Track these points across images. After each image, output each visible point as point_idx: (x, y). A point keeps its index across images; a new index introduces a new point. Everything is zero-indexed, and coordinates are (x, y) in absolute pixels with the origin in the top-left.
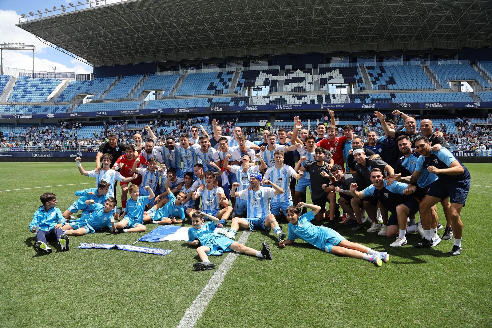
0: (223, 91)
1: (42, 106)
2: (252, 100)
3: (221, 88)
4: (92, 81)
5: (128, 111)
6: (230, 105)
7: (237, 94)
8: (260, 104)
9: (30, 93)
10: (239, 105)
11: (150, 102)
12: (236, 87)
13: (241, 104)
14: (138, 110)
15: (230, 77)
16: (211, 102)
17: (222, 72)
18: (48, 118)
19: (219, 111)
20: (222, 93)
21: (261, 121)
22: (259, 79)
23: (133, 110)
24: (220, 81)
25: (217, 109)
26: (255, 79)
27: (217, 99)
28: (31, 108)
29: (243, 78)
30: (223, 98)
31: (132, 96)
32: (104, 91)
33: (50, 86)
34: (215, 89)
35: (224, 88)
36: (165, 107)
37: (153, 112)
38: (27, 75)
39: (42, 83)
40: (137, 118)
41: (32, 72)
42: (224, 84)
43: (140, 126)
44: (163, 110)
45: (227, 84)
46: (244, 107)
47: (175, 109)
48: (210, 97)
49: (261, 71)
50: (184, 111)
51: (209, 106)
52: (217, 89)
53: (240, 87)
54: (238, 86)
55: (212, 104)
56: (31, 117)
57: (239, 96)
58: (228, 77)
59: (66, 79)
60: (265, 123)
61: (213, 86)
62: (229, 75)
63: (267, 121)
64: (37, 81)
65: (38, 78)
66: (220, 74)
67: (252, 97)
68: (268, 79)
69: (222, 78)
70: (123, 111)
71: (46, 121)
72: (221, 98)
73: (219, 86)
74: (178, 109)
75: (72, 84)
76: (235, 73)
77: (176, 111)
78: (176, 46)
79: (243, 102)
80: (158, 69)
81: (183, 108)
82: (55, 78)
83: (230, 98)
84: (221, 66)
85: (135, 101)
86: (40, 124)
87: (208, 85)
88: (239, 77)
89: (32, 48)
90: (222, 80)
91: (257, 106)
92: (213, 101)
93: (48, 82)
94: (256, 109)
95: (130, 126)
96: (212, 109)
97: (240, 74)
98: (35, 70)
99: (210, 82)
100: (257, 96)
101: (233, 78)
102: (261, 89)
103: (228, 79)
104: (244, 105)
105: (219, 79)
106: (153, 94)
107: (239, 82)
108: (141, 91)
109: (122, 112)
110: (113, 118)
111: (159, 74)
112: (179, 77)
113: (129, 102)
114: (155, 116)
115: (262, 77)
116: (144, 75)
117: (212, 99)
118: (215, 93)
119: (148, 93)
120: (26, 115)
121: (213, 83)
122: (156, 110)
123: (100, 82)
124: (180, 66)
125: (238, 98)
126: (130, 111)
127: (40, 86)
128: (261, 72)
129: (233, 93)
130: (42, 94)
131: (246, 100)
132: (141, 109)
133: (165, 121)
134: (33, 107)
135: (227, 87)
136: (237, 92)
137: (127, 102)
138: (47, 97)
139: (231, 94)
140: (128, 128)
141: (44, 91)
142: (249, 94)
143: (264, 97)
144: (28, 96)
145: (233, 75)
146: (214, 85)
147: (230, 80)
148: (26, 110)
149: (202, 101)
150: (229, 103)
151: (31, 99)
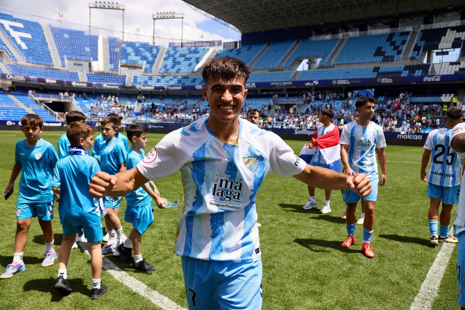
0: (393, 57)
1: (190, 77)
2: (433, 68)
3: (392, 54)
4: (240, 49)
5: (279, 82)
6: (402, 75)
7: (412, 61)
8: (445, 73)
9: (179, 63)
10: (416, 75)
11: (304, 72)
12: (411, 51)
13: (418, 73)
14: (290, 81)
15: (404, 39)
16: (378, 72)
17: (394, 33)
18: (196, 90)
19: (388, 83)
20: (393, 60)
21: (444, 95)
22: (446, 40)
23: (285, 82)
24: (391, 45)
25: (386, 81)
26: (439, 41)
27: (386, 67)
28: (180, 79)
29: (422, 39)
30: (393, 66)
31: (284, 65)
32: (253, 60)
33: (197, 55)
34: (384, 55)
35: (395, 53)
36: (321, 79)
37: (307, 84)
38: (176, 45)
39: (190, 53)
40: (288, 90)
41: (180, 41)
42: (396, 48)
43: (292, 100)
44: (319, 81)
45: (400, 49)
46: (422, 77)
47: (333, 80)
48: (377, 65)
49: (450, 28)
50: (343, 82)
51: (374, 76)
52: (386, 55)
53: (417, 52)
54: (414, 50)
55: (379, 74)
56: (180, 88)
57: (415, 63)
58: (402, 39)
59: (213, 47)
60: (451, 97)
61: (380, 51)
62: (402, 37)
63: (452, 95)
64: (185, 50)
65: (186, 47)
66: (391, 36)
67: (433, 64)
68: (460, 38)
69: (393, 40)
70: (273, 82)
71: (193, 93)
72: (391, 66)
73: (389, 51)
74: (337, 80)
75: (219, 52)
76: (411, 33)
77: (334, 82)
78: (337, 4)
79: (421, 71)
80: (314, 33)
81: (342, 79)
82: (202, 46)
83: (403, 66)
84: (393, 25)
85: (287, 72)
86: (187, 96)
87: (375, 50)
88: (416, 39)
89: (181, 16)
90: (393, 43)
91: (440, 76)
92: (380, 71)
93: (196, 52)
94: (438, 79)
95: (280, 100)
96: (379, 81)
97: (418, 34)
98: (183, 39)
99: (377, 46)
100: (441, 63)
101: (408, 40)
102: (447, 53)
103: (400, 42)
104: (422, 74)
105: (389, 43)
106: (307, 63)
107: (416, 45)
108: (293, 60)
109: (272, 84)
110: (262, 91)
111: (314, 38)
112: (338, 42)
113: (280, 72)
114: (309, 89)
115: (450, 37)
116: (296, 41)
117: (379, 68)
118: (383, 61)
119: (301, 61)
120: (175, 86)
121: (382, 48)
122: (311, 82)
123: (249, 50)
124: (340, 28)
125: (413, 66)
126: (282, 82)
127: (188, 56)
128: (449, 30)
129: (407, 59)
130: (190, 65)
131: (425, 68)
132: (294, 80)
133: (319, 94)
134: (182, 78)
135: (399, 52)
136: (412, 58)
137: (278, 72)
138: (194, 68)
139: (405, 61)
140: (278, 102)
141: (192, 61)
142: (429, 60)
143: (452, 64)
144: (177, 67)
145: (409, 37)
146: (383, 50)
147: (403, 43)
148: (176, 80)
149: (366, 70)
150: (401, 73)
151: (180, 70)
